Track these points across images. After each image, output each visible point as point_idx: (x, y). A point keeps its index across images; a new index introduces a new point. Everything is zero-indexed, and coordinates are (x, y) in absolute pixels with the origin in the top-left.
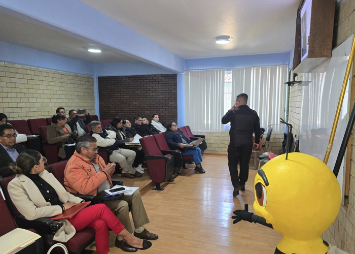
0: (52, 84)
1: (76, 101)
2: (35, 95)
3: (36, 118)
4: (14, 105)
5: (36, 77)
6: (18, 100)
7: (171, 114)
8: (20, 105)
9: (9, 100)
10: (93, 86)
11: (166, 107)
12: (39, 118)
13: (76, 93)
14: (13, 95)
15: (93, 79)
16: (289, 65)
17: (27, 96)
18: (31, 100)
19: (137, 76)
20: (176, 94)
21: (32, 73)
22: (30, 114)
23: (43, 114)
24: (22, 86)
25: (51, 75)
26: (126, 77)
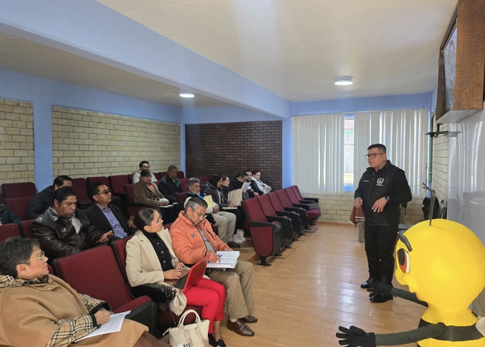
0: (135, 134)
1: (160, 154)
2: (117, 148)
3: (117, 174)
4: (95, 159)
5: (119, 127)
6: (99, 154)
7: (273, 170)
8: (102, 159)
9: (90, 154)
10: (179, 135)
11: (267, 162)
12: (121, 174)
13: (160, 145)
14: (95, 148)
15: (179, 127)
16: (431, 108)
17: (109, 148)
18: (113, 154)
19: (233, 124)
20: (280, 146)
21: (115, 122)
22: (111, 170)
23: (125, 169)
24: (104, 137)
25: (135, 124)
26: (219, 124)
